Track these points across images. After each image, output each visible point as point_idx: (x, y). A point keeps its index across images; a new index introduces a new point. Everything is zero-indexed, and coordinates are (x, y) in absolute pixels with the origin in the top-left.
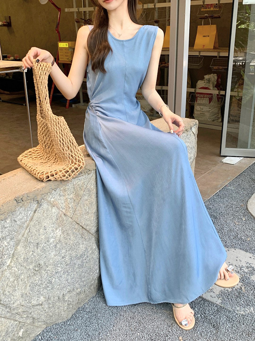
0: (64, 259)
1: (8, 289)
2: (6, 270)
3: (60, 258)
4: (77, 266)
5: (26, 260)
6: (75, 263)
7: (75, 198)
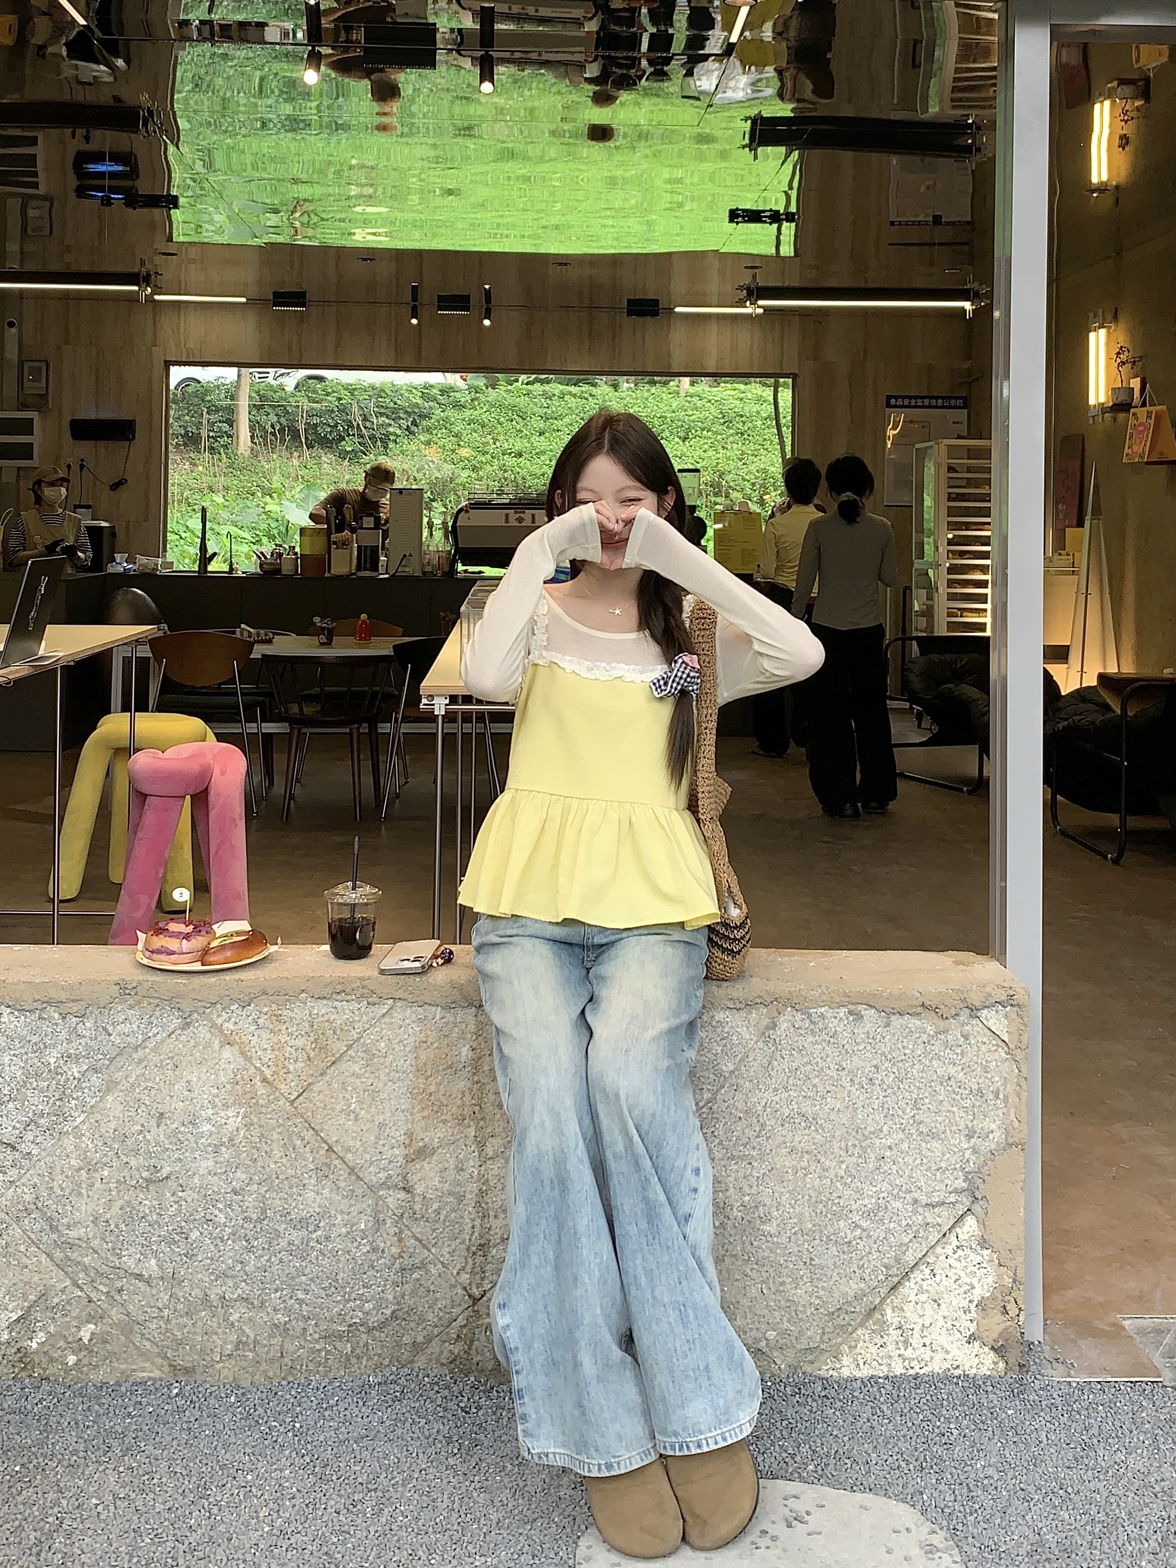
0: (240, 1197)
2: (67, 1133)
3: (225, 1188)
5: (121, 1135)
6: (276, 1230)
7: (312, 1054)
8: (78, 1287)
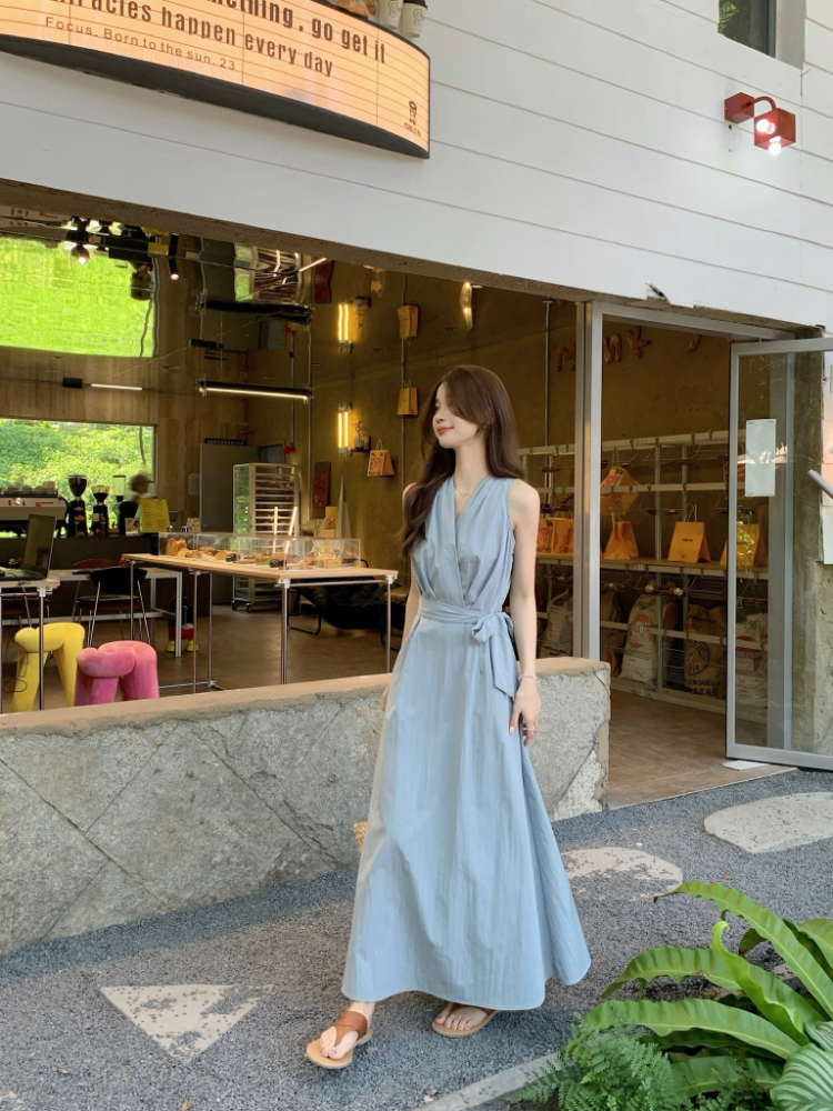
1: (295, 788)
5: (320, 764)
8: (300, 837)
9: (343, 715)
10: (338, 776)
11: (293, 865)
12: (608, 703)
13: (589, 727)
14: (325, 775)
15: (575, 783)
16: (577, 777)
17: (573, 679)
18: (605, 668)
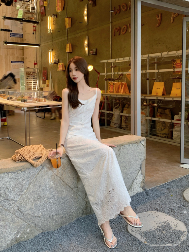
0: (54, 197)
1: (23, 203)
2: (23, 194)
3: (52, 196)
4: (61, 202)
5: (33, 192)
6: (60, 201)
7: (63, 168)
8: (26, 222)
9: (43, 170)
10: (42, 196)
11: (23, 234)
12: (145, 152)
13: (139, 162)
14: (36, 196)
15: (134, 183)
16: (135, 180)
17: (133, 145)
18: (144, 140)
